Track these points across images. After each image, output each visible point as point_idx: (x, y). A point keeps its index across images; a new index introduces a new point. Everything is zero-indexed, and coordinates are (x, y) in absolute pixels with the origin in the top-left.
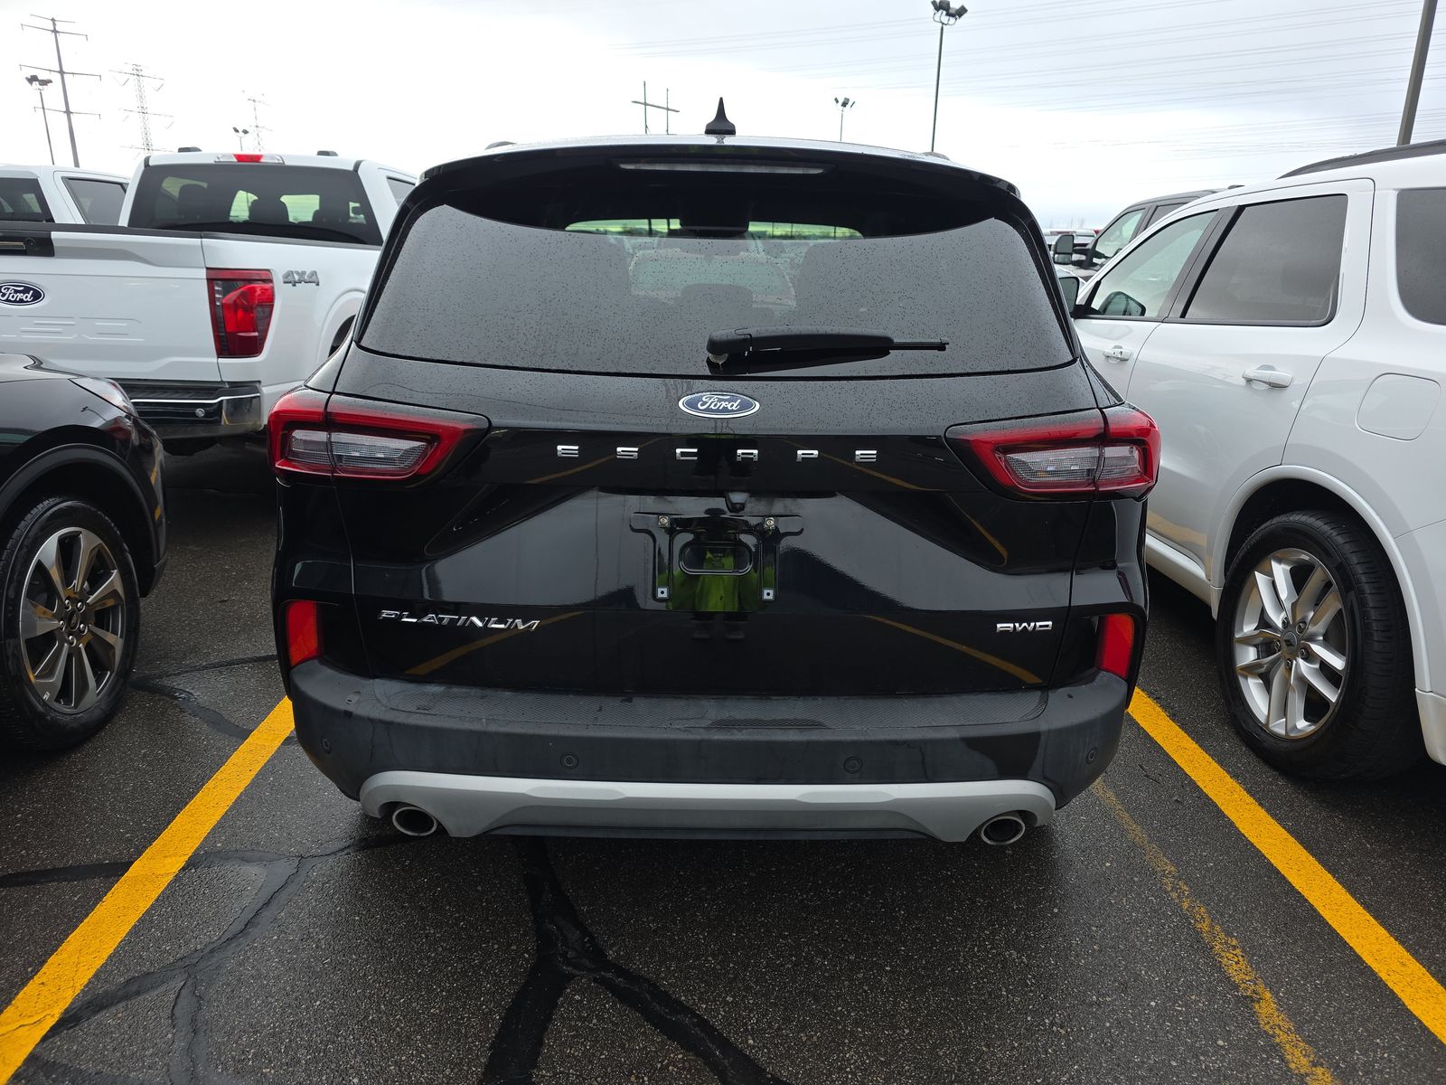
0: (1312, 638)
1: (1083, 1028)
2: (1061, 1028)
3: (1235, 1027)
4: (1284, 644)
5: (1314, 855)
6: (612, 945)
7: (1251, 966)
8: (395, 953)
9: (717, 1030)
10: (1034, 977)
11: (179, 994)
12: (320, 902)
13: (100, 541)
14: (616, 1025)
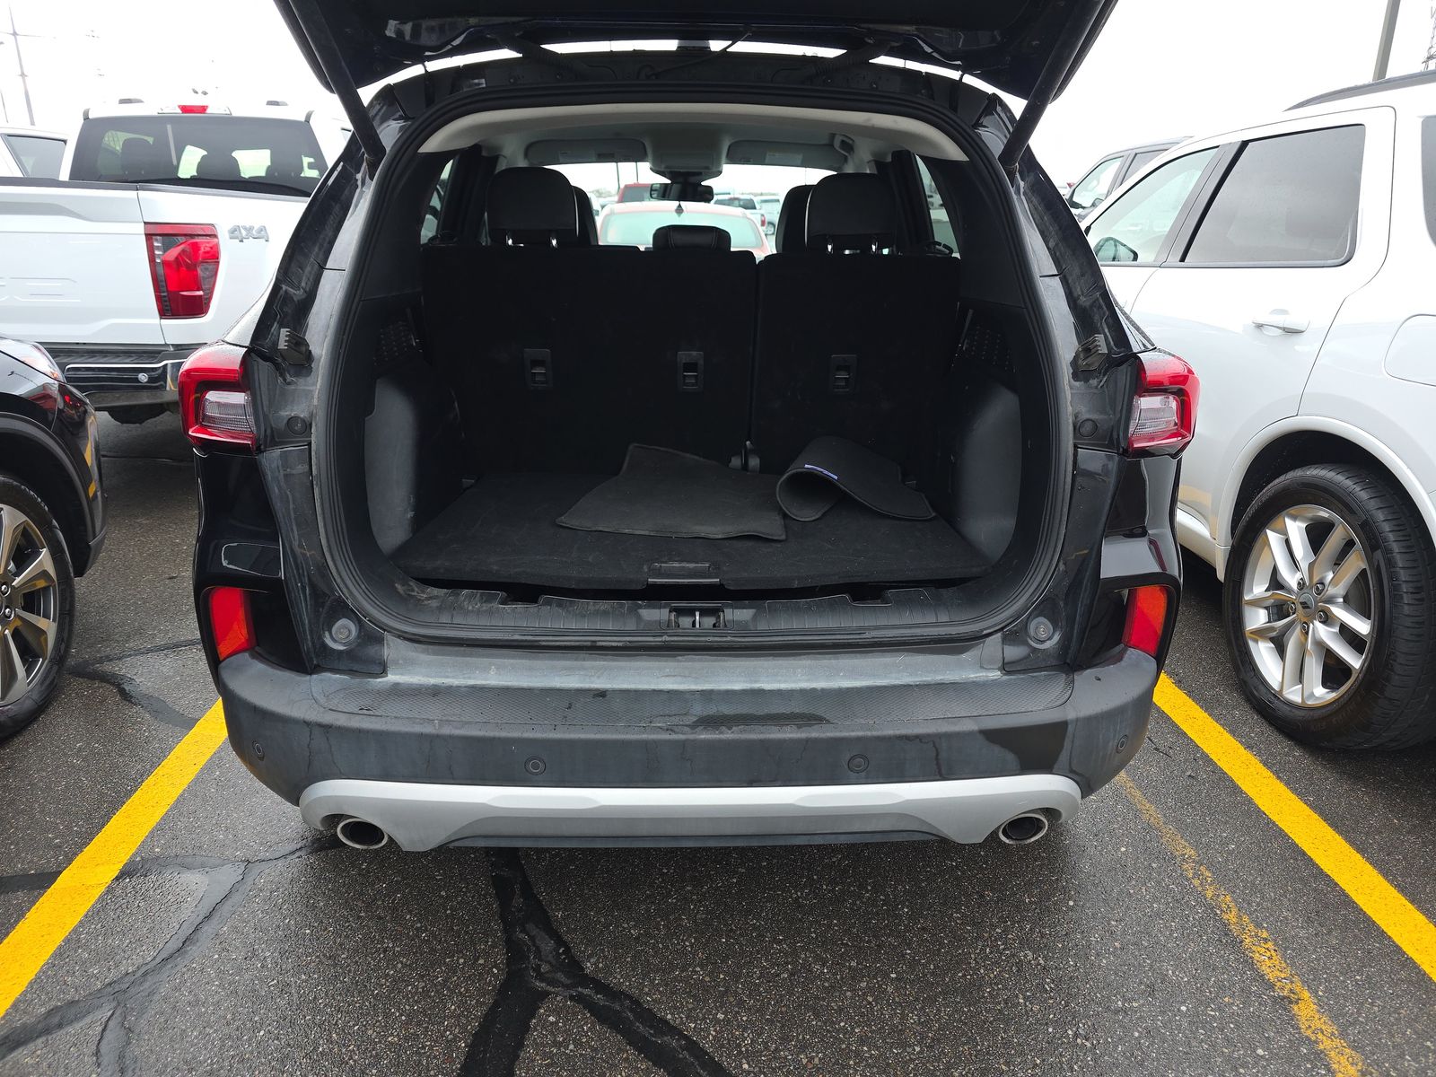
0: (1331, 600)
1: (1109, 1040)
2: (1086, 1040)
3: (1274, 1033)
4: (1299, 607)
5: (1340, 833)
6: (590, 956)
7: (1285, 962)
8: (350, 971)
9: (707, 1054)
10: (1053, 981)
11: (106, 1026)
12: (267, 914)
13: (24, 518)
14: (594, 1050)
